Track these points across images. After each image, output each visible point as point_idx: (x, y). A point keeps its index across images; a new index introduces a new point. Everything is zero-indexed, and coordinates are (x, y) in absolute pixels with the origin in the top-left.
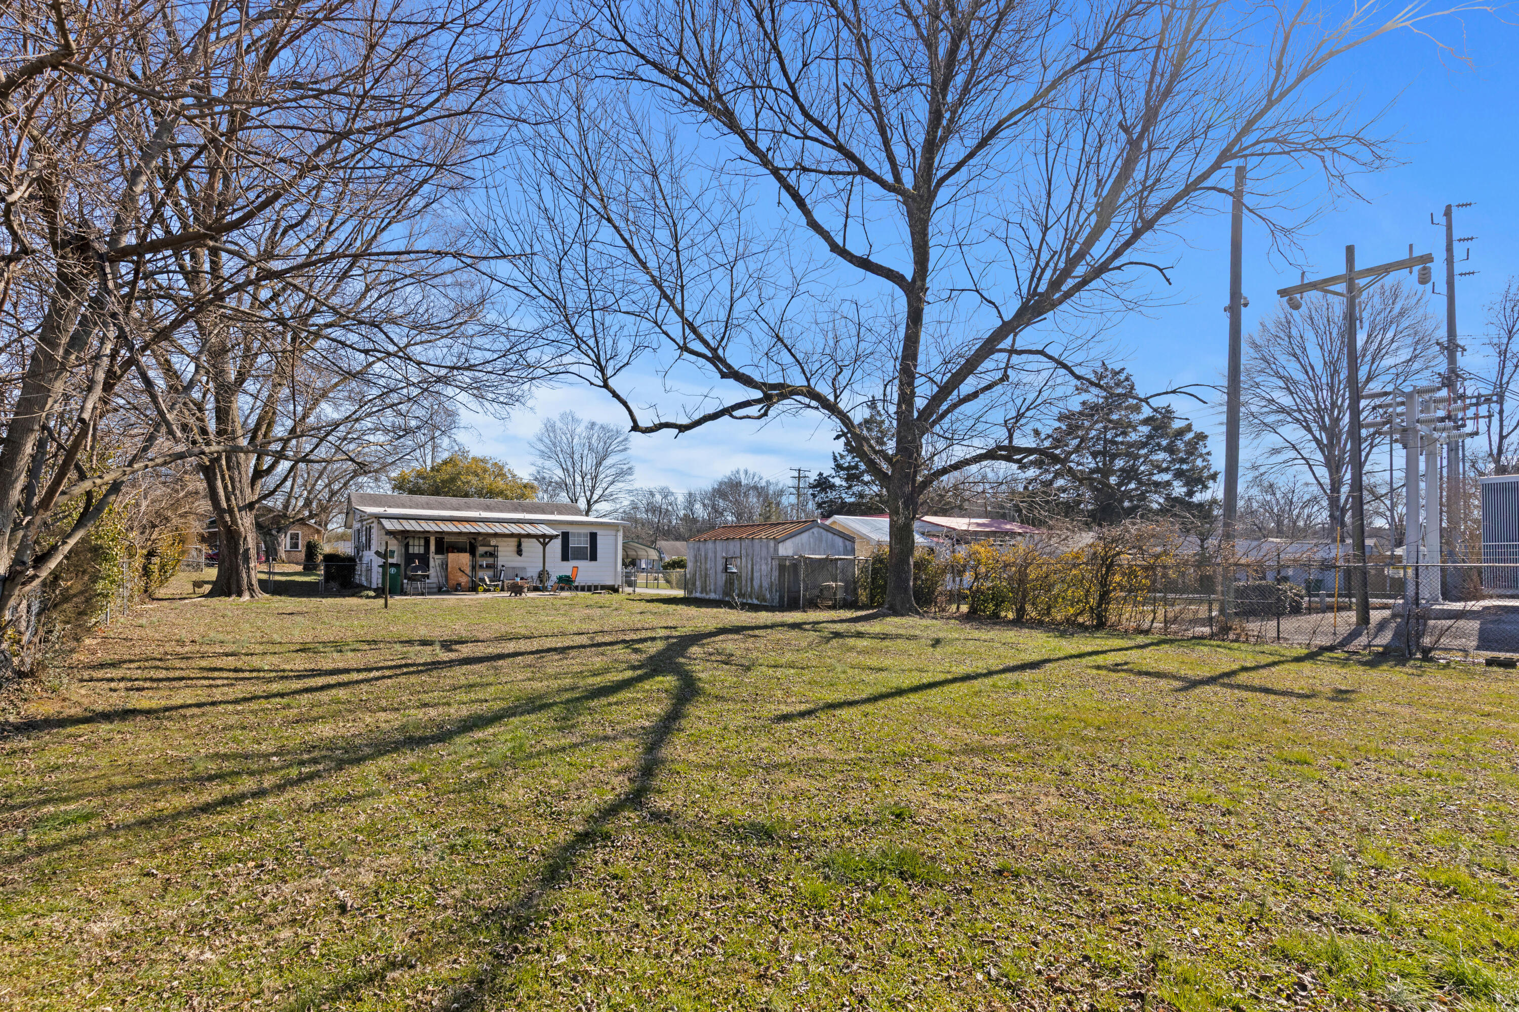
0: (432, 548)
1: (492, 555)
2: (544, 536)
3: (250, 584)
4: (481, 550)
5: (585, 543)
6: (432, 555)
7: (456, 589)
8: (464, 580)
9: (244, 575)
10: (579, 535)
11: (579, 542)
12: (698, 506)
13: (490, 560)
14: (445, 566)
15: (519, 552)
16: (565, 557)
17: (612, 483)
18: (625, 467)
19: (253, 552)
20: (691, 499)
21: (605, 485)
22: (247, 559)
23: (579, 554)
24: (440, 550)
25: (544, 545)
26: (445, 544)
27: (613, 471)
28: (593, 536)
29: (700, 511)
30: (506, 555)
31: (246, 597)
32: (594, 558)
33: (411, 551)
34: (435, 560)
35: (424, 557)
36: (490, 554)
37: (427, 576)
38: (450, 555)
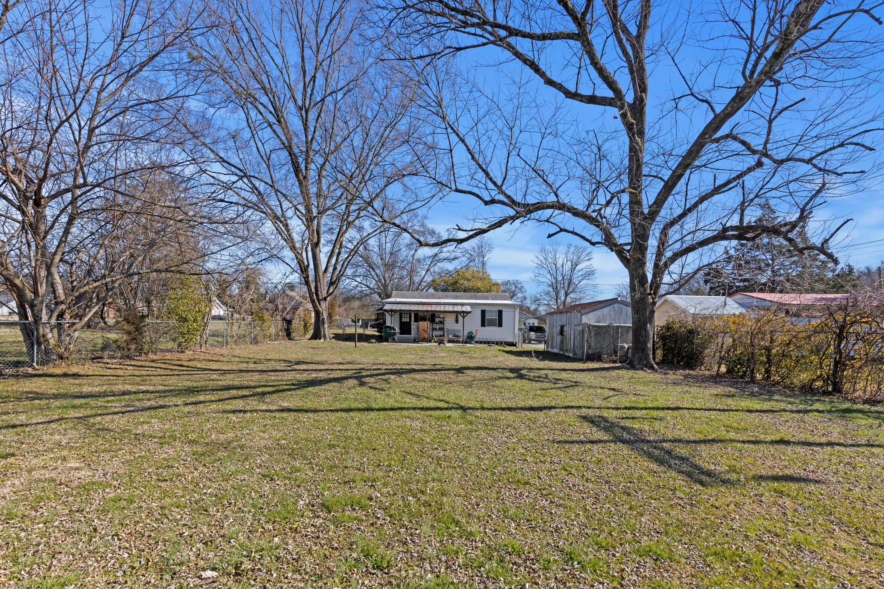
0: (413, 319)
2: (463, 312)
3: (325, 335)
4: (437, 320)
5: (496, 317)
6: (412, 322)
7: (424, 340)
8: (426, 336)
9: (322, 330)
10: (492, 311)
11: (491, 316)
13: (441, 326)
14: (418, 328)
15: (456, 321)
16: (483, 325)
19: (326, 320)
22: (323, 323)
23: (492, 323)
24: (416, 320)
25: (464, 317)
26: (419, 317)
28: (500, 313)
30: (450, 323)
31: (322, 340)
32: (500, 325)
33: (403, 321)
34: (414, 325)
35: (409, 324)
36: (441, 322)
37: (410, 333)
38: (420, 323)
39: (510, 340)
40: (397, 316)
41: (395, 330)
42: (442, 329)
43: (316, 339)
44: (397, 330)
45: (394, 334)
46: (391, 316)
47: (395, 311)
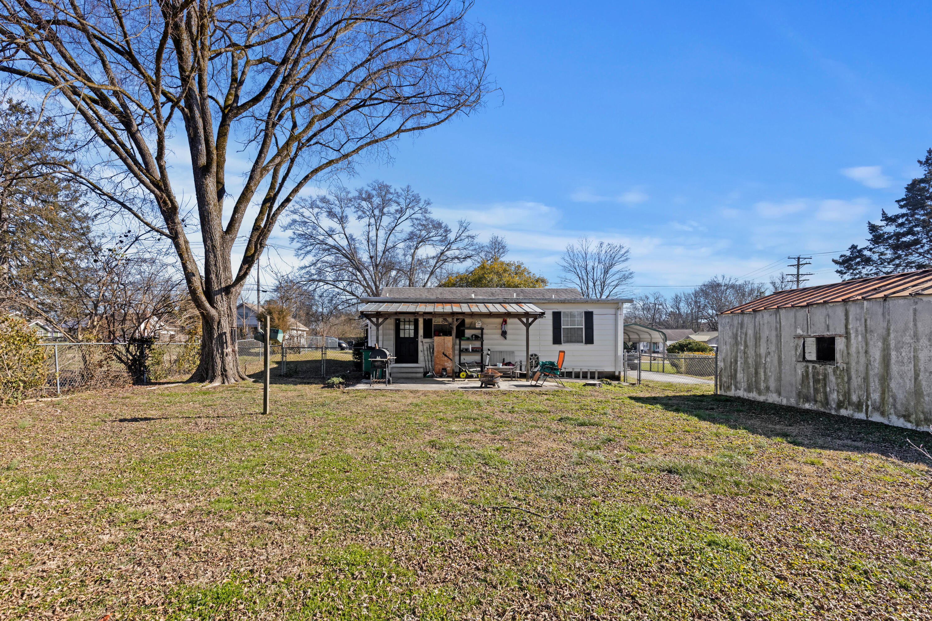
0: (421, 332)
1: (479, 338)
2: (527, 315)
3: (224, 370)
4: (468, 333)
5: (580, 324)
6: (421, 338)
7: (443, 373)
8: (449, 365)
9: (219, 361)
10: (573, 314)
11: (572, 322)
12: (682, 305)
13: (477, 344)
14: (431, 349)
15: (504, 334)
16: (557, 340)
17: (617, 286)
18: (627, 273)
20: (677, 300)
21: (611, 288)
23: (573, 338)
24: (428, 334)
25: (528, 325)
26: (434, 327)
27: (617, 276)
28: (589, 316)
29: (684, 308)
30: (491, 338)
31: (217, 383)
32: (590, 340)
33: (402, 335)
34: (423, 344)
35: (414, 341)
36: (477, 338)
37: (415, 360)
38: (436, 338)
39: (609, 369)
40: (390, 323)
41: (385, 355)
42: (479, 350)
43: (202, 380)
44: (390, 355)
45: (384, 364)
46: (377, 325)
47: (385, 315)
